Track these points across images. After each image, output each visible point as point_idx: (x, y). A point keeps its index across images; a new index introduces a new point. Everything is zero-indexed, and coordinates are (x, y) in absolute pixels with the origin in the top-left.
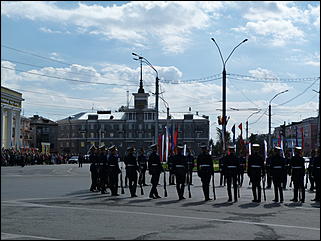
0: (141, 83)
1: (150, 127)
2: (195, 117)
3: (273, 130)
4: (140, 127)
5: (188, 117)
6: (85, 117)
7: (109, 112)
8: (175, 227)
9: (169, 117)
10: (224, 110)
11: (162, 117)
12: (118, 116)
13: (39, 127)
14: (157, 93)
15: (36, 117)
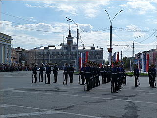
0: (70, 32)
1: (74, 53)
2: (96, 49)
3: (134, 55)
4: (70, 53)
5: (93, 49)
6: (42, 48)
7: (54, 46)
8: (86, 102)
9: (84, 49)
10: (111, 46)
11: (80, 48)
12: (59, 48)
13: (20, 53)
14: (78, 37)
15: (19, 48)
